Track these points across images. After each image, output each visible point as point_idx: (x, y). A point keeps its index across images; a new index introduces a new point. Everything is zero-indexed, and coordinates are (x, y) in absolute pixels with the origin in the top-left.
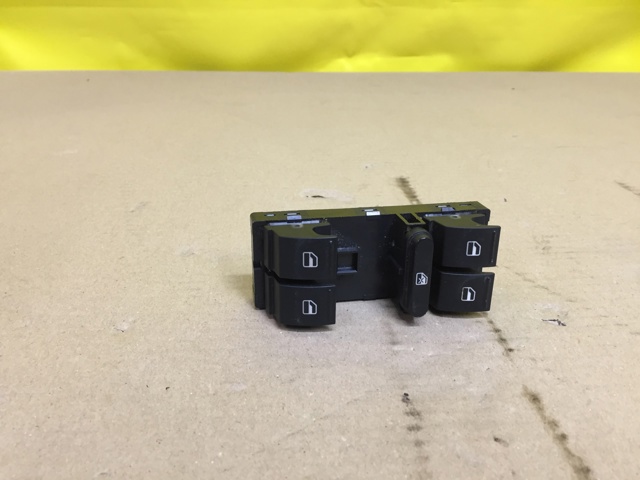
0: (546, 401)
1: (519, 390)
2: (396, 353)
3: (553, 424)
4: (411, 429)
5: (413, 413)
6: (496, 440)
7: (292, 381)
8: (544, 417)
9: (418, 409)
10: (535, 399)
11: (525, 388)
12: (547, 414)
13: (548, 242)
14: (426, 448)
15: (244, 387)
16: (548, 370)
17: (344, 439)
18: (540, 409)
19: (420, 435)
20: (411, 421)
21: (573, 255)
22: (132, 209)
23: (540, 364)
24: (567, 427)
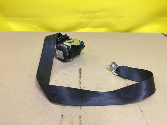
0: (81, 118)
1: (79, 115)
2: (64, 108)
3: (81, 121)
4: (61, 121)
5: (62, 119)
6: (72, 123)
7: (47, 113)
8: (80, 120)
9: (63, 118)
10: (80, 117)
11: (80, 115)
12: (81, 119)
13: (99, 86)
14: (62, 124)
15: (40, 113)
16: (85, 112)
17: (51, 122)
18: (80, 119)
19: (62, 122)
20: (61, 120)
21: (101, 89)
22: (30, 76)
23: (84, 111)
24: (82, 122)
